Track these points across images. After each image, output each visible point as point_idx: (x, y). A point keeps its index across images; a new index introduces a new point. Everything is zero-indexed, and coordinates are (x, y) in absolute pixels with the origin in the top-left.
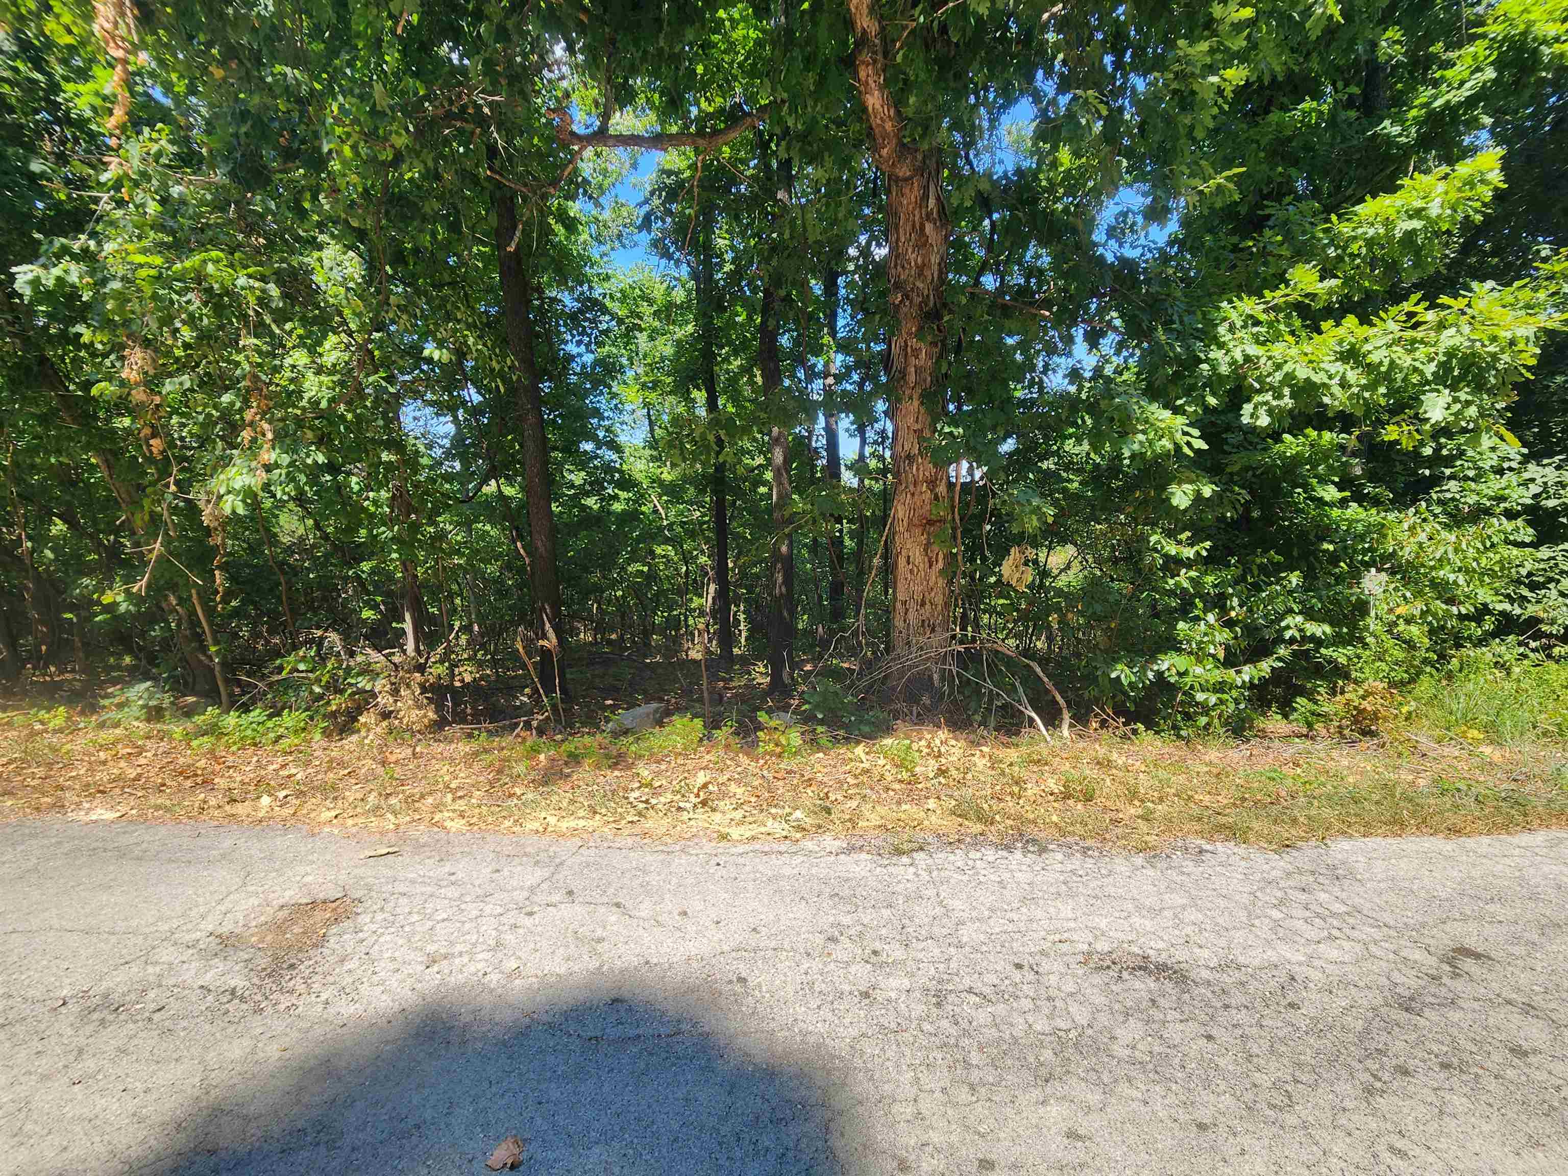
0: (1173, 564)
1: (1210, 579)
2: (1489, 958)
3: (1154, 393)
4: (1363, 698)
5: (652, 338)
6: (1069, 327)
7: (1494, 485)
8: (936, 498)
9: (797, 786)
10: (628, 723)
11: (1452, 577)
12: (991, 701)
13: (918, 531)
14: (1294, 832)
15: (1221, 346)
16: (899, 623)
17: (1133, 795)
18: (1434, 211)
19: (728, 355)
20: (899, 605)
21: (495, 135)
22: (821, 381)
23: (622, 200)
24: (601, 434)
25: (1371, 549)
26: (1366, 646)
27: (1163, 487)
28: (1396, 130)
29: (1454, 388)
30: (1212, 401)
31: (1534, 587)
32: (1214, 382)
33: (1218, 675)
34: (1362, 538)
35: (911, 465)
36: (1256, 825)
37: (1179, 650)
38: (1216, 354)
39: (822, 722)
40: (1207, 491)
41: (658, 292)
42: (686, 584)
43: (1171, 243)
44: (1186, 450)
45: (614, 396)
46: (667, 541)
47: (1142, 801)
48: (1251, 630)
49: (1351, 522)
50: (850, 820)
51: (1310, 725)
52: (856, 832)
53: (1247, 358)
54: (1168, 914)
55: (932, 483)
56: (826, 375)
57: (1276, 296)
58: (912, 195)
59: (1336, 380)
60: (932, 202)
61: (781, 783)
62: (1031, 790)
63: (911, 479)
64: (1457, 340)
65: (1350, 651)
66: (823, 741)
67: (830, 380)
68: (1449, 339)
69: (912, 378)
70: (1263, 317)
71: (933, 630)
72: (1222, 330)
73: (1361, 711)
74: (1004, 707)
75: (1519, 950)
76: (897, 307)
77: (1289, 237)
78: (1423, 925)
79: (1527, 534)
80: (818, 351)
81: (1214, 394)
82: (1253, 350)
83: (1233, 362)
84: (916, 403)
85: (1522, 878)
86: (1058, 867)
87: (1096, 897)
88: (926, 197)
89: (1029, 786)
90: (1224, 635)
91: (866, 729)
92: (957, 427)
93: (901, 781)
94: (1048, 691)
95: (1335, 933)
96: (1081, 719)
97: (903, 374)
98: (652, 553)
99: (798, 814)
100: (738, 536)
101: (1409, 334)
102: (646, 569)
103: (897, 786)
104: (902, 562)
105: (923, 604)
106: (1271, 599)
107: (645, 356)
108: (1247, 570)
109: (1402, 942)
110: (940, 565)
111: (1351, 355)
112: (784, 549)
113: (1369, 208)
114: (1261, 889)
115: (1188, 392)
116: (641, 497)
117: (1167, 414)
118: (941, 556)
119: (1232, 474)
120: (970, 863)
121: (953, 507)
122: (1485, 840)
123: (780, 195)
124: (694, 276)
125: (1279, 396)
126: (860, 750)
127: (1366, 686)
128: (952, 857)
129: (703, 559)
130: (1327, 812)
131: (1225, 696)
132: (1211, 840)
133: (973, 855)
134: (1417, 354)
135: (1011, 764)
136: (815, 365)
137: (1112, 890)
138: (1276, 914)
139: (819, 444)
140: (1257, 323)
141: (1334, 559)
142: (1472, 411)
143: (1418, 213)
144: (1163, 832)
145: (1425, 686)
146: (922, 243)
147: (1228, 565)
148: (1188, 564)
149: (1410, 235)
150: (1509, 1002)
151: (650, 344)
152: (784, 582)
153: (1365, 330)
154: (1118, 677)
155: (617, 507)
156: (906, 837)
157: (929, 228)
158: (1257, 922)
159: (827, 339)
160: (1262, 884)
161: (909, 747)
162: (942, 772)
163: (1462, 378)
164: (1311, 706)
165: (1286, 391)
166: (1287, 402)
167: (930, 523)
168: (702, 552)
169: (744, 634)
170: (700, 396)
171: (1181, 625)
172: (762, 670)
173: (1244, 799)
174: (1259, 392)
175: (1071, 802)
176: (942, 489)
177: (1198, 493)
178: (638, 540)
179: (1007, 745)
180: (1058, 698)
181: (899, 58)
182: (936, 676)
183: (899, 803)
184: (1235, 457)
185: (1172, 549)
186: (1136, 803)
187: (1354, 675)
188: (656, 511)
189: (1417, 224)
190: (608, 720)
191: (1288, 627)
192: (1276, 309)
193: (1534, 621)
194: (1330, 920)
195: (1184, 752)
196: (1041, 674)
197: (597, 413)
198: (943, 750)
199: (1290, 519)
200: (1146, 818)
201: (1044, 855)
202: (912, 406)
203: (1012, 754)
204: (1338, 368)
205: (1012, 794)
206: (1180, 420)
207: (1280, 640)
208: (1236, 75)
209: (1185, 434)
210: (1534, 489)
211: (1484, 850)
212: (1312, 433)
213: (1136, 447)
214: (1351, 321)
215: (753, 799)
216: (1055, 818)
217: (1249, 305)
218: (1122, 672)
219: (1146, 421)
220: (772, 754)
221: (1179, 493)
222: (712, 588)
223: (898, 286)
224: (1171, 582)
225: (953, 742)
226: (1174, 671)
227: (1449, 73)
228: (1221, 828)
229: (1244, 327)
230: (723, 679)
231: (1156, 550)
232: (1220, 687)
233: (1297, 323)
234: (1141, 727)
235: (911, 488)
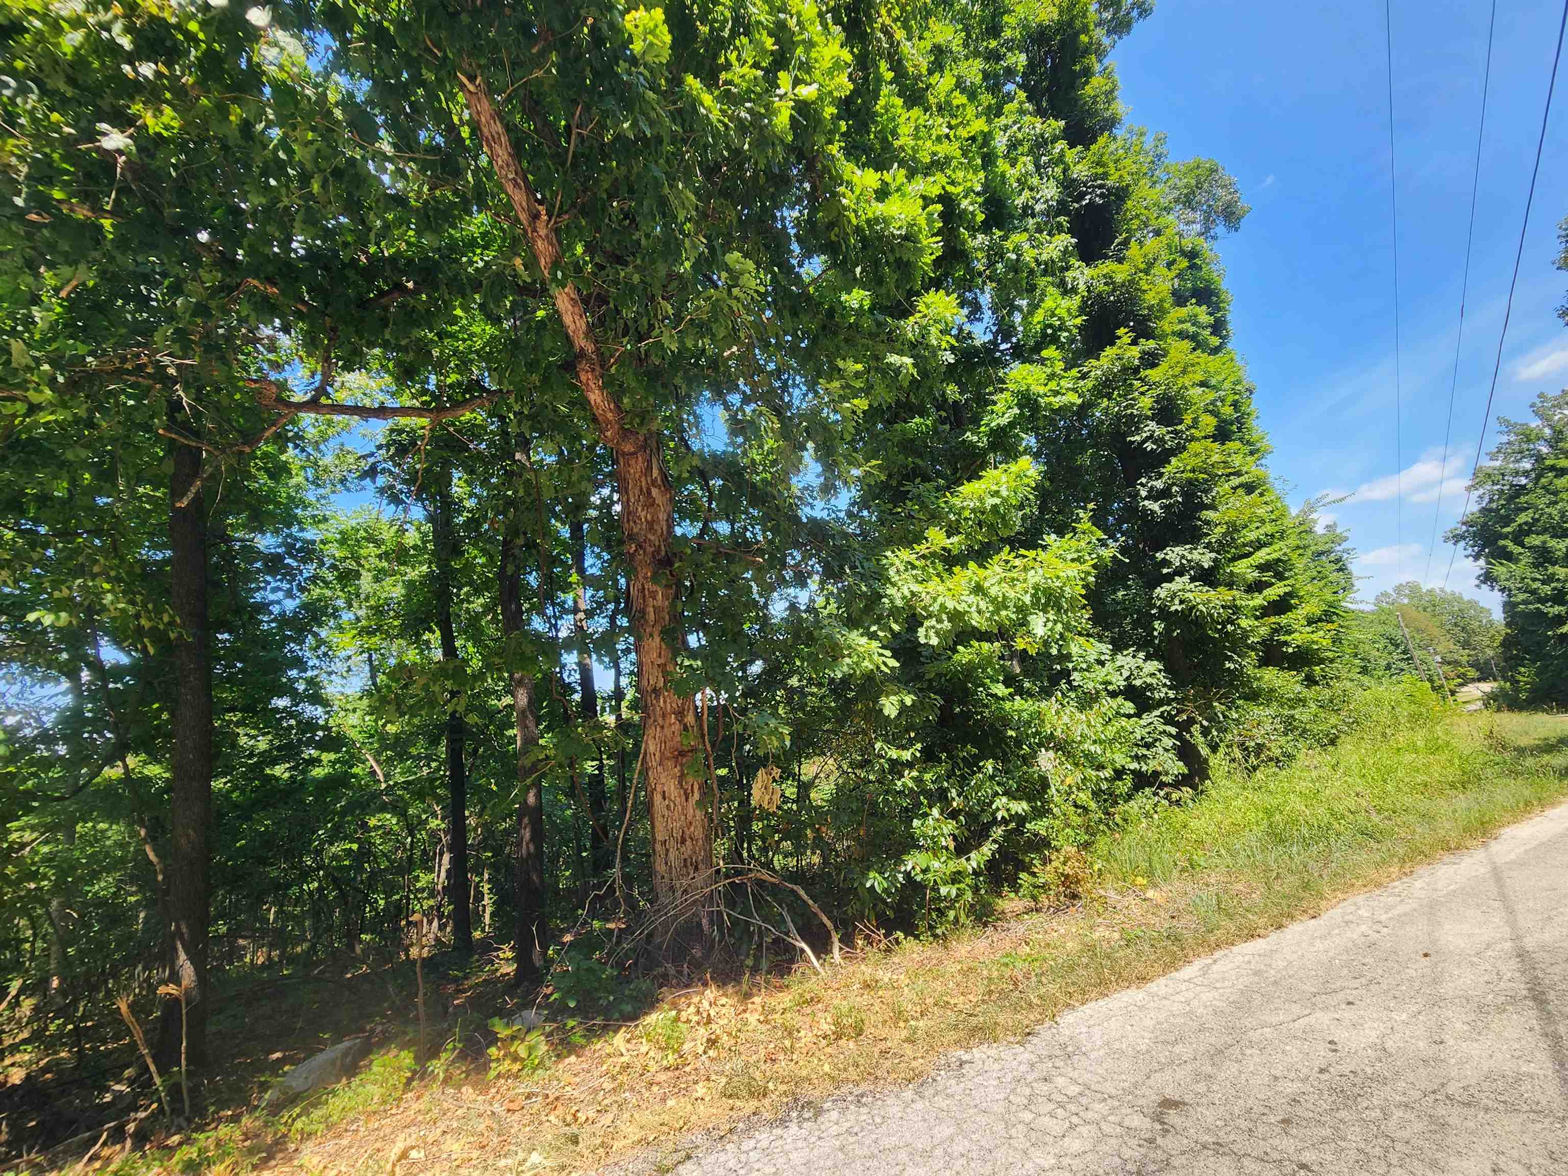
0: (897, 767)
1: (927, 777)
2: (1185, 1104)
3: (852, 623)
4: (1064, 863)
5: (377, 580)
6: (780, 570)
7: (1100, 673)
8: (686, 728)
9: (538, 1113)
10: (297, 1084)
11: (1092, 748)
12: (761, 937)
13: (670, 764)
14: (1032, 1017)
15: (894, 585)
16: (660, 867)
17: (898, 1015)
18: (1004, 493)
19: (468, 594)
20: (658, 847)
21: (181, 393)
22: (571, 617)
23: (348, 447)
24: (301, 687)
25: (1038, 733)
26: (1055, 817)
27: (875, 701)
28: (975, 438)
29: (1045, 612)
30: (896, 628)
31: (1148, 746)
32: (894, 612)
33: (954, 865)
34: (1028, 724)
35: (657, 698)
36: (1001, 1019)
37: (919, 847)
38: (891, 591)
39: (573, 1013)
40: (908, 700)
41: (388, 534)
42: (410, 858)
43: (853, 504)
44: (883, 668)
45: (321, 642)
46: (383, 808)
47: (906, 1021)
48: (972, 817)
49: (1019, 712)
50: (603, 1144)
51: (1034, 898)
52: (610, 1161)
53: (913, 594)
54: (938, 1152)
55: (680, 714)
56: (576, 610)
57: (922, 548)
58: (636, 467)
59: (974, 609)
60: (655, 473)
61: (516, 1117)
62: (806, 1037)
63: (658, 712)
64: (1037, 579)
65: (1045, 822)
66: (577, 1039)
67: (581, 615)
68: (1034, 577)
69: (651, 617)
70: (917, 563)
71: (696, 869)
72: (892, 572)
73: (1067, 876)
74: (777, 941)
75: (1201, 1087)
76: (632, 556)
77: (923, 506)
78: (1135, 1085)
79: (1129, 707)
80: (567, 587)
81: (896, 622)
82: (916, 588)
83: (904, 598)
84: (657, 639)
85: (1191, 1012)
86: (835, 1130)
87: (872, 1156)
88: (649, 468)
89: (802, 1033)
90: (950, 827)
91: (627, 1008)
92: (695, 659)
93: (667, 1069)
94: (816, 914)
95: (1075, 1120)
96: (847, 941)
97: (643, 612)
98: (364, 825)
99: (535, 1158)
100: (478, 789)
101: (1009, 575)
102: (355, 847)
103: (662, 1077)
104: (658, 798)
105: (683, 841)
106: (979, 788)
107: (367, 599)
108: (955, 765)
109: (1124, 1111)
110: (697, 796)
111: (978, 589)
112: (531, 799)
113: (968, 489)
114: (1013, 1091)
115: (877, 621)
116: (353, 759)
117: (864, 640)
118: (696, 787)
119: (930, 681)
120: (743, 1158)
121: (703, 736)
122: (1162, 981)
123: (518, 456)
124: (431, 519)
125: (940, 621)
126: (619, 1040)
127: (1063, 852)
128: (722, 1157)
129: (434, 823)
130: (1053, 988)
131: (962, 886)
132: (968, 1049)
133: (748, 1144)
134: (1017, 588)
135: (784, 1011)
136: (564, 602)
137: (886, 1142)
138: (1027, 1116)
139: (572, 679)
140: (914, 567)
141: (1019, 743)
142: (1059, 627)
143: (996, 494)
144: (927, 1052)
145: (1102, 844)
146: (651, 503)
147: (939, 761)
148: (910, 765)
149: (995, 507)
150: (1204, 1147)
151: (376, 586)
152: (532, 839)
153: (981, 572)
154: (873, 886)
155: (318, 772)
156: (671, 1146)
157: (655, 492)
158: (1013, 1132)
159: (574, 578)
160: (1013, 1086)
161: (677, 1019)
162: (712, 1042)
163: (1046, 605)
164: (1031, 879)
165: (944, 617)
166: (947, 625)
167: (682, 754)
168: (434, 815)
169: (489, 910)
170: (434, 637)
171: (916, 823)
172: (510, 955)
173: (990, 992)
174: (926, 618)
175: (842, 1042)
176: (690, 719)
177: (902, 702)
178: (344, 812)
179: (780, 989)
180: (825, 920)
181: (613, 370)
182: (705, 921)
183: (664, 1100)
184: (927, 667)
185: (894, 753)
186: (902, 1024)
187: (1053, 843)
188: (373, 773)
189: (997, 501)
190: (264, 1087)
191: (998, 809)
192: (924, 557)
193: (1156, 774)
194: (1069, 1106)
195: (939, 952)
196: (805, 897)
197: (299, 663)
198: (712, 1013)
199: (981, 713)
200: (910, 1040)
201: (821, 1119)
202: (654, 643)
203: (785, 999)
204: (972, 599)
205: (784, 1050)
206: (875, 644)
207: (994, 822)
208: (861, 404)
209: (882, 655)
210: (1126, 674)
211: (1163, 991)
212: (975, 644)
213: (845, 669)
214: (972, 565)
215: (475, 1154)
216: (827, 1068)
217: (905, 555)
218: (875, 881)
219: (850, 647)
220: (508, 1075)
221: (888, 704)
222: (446, 858)
223: (631, 537)
224: (899, 783)
225: (724, 1000)
226: (918, 869)
227: (995, 408)
228: (974, 1031)
229: (906, 570)
230: (456, 980)
231: (882, 757)
232: (956, 878)
233: (940, 567)
234: (900, 934)
235: (660, 721)
